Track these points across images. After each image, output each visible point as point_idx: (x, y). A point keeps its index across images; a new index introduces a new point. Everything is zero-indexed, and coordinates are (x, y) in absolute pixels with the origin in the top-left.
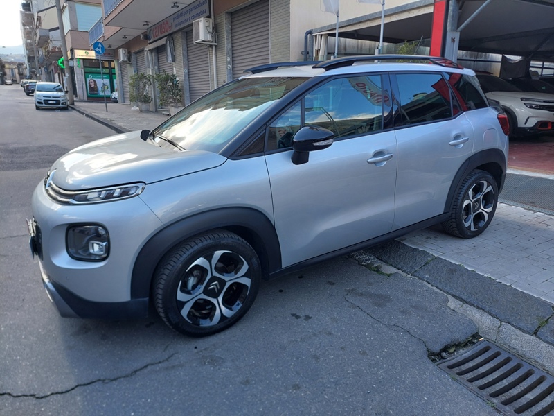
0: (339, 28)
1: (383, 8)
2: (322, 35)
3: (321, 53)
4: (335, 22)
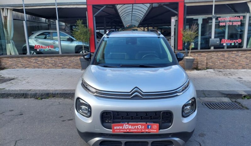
0: (25, 7)
1: (56, 2)
2: (8, 9)
3: (8, 19)
4: (22, 3)
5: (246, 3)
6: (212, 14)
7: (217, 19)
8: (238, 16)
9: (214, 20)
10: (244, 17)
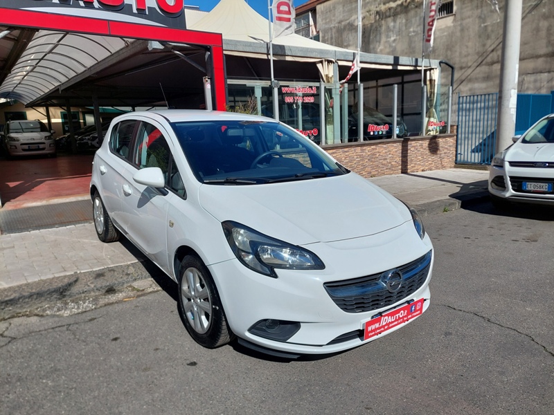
5: (314, 64)
6: (271, 80)
7: (280, 90)
8: (310, 87)
9: (276, 91)
10: (318, 88)
